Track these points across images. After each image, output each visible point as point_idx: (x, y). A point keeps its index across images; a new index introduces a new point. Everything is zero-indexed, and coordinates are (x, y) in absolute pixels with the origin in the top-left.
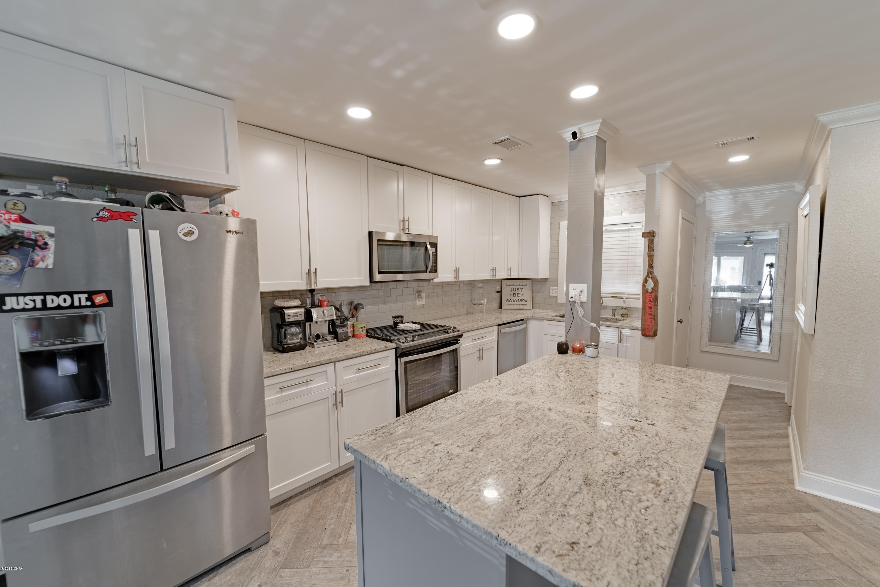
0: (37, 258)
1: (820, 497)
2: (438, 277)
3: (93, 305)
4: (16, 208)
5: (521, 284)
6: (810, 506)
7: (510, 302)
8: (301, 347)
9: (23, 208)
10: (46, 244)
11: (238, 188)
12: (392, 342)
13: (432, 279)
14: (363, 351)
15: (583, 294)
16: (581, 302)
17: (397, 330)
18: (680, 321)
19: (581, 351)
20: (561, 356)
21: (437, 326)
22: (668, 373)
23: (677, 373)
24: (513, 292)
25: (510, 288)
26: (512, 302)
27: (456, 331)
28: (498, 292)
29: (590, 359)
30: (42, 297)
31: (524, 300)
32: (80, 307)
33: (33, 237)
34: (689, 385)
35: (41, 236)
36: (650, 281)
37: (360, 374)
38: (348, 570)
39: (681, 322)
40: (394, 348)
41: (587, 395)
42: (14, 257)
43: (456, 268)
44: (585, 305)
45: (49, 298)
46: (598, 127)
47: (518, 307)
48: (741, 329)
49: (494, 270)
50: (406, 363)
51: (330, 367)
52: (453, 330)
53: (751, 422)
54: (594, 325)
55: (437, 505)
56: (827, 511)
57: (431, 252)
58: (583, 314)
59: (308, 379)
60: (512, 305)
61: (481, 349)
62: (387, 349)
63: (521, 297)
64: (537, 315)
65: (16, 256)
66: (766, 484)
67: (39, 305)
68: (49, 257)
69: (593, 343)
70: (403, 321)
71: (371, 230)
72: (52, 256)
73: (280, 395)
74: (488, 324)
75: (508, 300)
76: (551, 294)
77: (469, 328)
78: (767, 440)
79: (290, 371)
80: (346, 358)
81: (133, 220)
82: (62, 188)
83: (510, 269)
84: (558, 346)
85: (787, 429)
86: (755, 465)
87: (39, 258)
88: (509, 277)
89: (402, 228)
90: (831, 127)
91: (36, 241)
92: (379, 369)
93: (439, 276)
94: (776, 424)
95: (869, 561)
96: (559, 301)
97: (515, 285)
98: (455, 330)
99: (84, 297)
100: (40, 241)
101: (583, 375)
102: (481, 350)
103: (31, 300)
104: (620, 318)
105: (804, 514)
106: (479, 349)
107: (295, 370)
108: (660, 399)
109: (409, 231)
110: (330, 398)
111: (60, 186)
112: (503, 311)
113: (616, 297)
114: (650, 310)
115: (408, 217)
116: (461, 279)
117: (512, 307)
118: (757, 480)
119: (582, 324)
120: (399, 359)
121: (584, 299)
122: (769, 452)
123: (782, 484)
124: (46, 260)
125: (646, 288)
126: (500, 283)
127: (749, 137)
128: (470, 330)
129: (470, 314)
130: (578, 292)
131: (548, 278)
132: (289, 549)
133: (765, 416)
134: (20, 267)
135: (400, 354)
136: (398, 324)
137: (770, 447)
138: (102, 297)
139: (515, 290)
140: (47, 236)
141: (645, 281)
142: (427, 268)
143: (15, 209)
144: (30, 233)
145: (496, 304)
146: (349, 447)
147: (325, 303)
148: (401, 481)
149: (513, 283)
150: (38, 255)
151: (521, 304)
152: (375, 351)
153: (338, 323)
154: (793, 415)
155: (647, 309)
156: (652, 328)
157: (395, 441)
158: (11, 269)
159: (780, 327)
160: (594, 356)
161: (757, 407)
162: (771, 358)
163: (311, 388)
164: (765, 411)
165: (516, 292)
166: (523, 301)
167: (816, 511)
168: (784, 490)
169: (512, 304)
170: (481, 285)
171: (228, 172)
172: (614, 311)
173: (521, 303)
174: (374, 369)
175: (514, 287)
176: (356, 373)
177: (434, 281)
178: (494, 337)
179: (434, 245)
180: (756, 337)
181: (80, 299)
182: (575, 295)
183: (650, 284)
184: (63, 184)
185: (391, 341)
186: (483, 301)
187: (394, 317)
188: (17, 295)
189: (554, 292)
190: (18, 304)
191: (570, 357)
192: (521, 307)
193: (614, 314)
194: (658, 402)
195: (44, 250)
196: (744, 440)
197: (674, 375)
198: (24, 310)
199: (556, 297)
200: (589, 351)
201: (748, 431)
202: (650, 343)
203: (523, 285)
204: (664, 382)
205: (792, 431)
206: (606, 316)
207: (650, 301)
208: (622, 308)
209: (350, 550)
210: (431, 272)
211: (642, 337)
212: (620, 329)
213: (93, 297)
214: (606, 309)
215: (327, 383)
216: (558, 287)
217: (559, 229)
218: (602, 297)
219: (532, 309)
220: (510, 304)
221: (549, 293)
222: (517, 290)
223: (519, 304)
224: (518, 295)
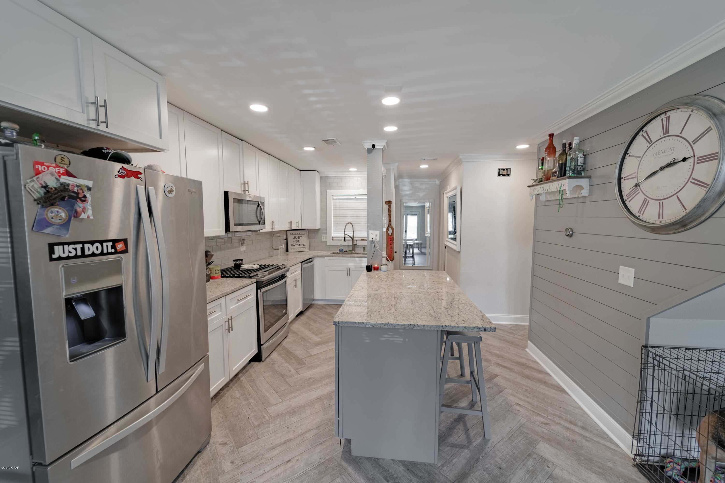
0: (79, 210)
3: (116, 252)
4: (63, 162)
9: (68, 163)
10: (85, 197)
11: (165, 151)
12: (252, 278)
13: (259, 230)
14: (240, 286)
15: (377, 236)
17: (242, 270)
18: (395, 252)
19: (377, 269)
20: (369, 272)
25: (293, 236)
28: (285, 240)
29: (386, 272)
30: (81, 246)
31: (304, 245)
32: (108, 254)
33: (76, 190)
35: (81, 189)
36: (390, 229)
37: (239, 304)
38: (287, 428)
40: (255, 283)
42: (62, 208)
43: (273, 221)
45: (86, 246)
46: (384, 143)
47: (300, 250)
49: (291, 223)
50: (266, 292)
51: (223, 300)
55: (409, 327)
57: (262, 209)
58: (378, 247)
59: (211, 311)
61: (295, 279)
62: (252, 283)
63: (301, 243)
64: (318, 255)
65: (64, 208)
67: (79, 253)
68: (88, 208)
69: (384, 264)
70: (243, 263)
71: (226, 190)
72: (90, 208)
75: (293, 245)
76: (322, 240)
77: (289, 265)
80: (231, 292)
81: (140, 178)
83: (298, 222)
87: (81, 209)
88: (297, 228)
89: (243, 189)
90: (463, 161)
91: (77, 193)
92: (248, 299)
93: (266, 227)
96: (328, 244)
97: (296, 234)
98: (284, 267)
99: (110, 244)
100: (81, 194)
102: (295, 281)
103: (73, 248)
109: (248, 192)
110: (225, 325)
111: (12, 133)
112: (289, 253)
113: (364, 240)
114: (391, 246)
115: (248, 182)
116: (276, 229)
117: (295, 250)
119: (377, 254)
120: (259, 290)
121: (378, 239)
124: (86, 211)
125: (388, 233)
126: (286, 233)
127: (434, 158)
129: (272, 257)
131: (319, 229)
132: (231, 438)
134: (68, 218)
135: (259, 286)
136: (241, 266)
138: (121, 244)
139: (296, 238)
140: (86, 190)
141: (388, 229)
142: (259, 221)
143: (62, 164)
144: (74, 186)
145: (285, 249)
149: (295, 233)
150: (79, 206)
151: (302, 248)
155: (389, 245)
156: (392, 256)
158: (61, 220)
163: (213, 318)
165: (298, 239)
169: (295, 248)
170: (279, 234)
171: (161, 137)
174: (245, 299)
175: (296, 236)
176: (237, 303)
177: (261, 231)
178: (300, 271)
179: (263, 204)
181: (107, 246)
183: (390, 231)
186: (281, 246)
187: (234, 261)
188: (63, 244)
189: (324, 238)
190: (64, 253)
192: (302, 250)
193: (364, 251)
195: (84, 203)
198: (68, 258)
199: (326, 241)
200: (383, 268)
202: (392, 263)
203: (302, 234)
207: (390, 240)
209: (279, 419)
210: (262, 224)
211: (386, 261)
213: (116, 244)
214: (358, 247)
215: (221, 313)
216: (327, 234)
217: (327, 195)
218: (357, 240)
219: (310, 250)
220: (293, 248)
221: (321, 239)
222: (298, 238)
223: (300, 248)
224: (299, 241)
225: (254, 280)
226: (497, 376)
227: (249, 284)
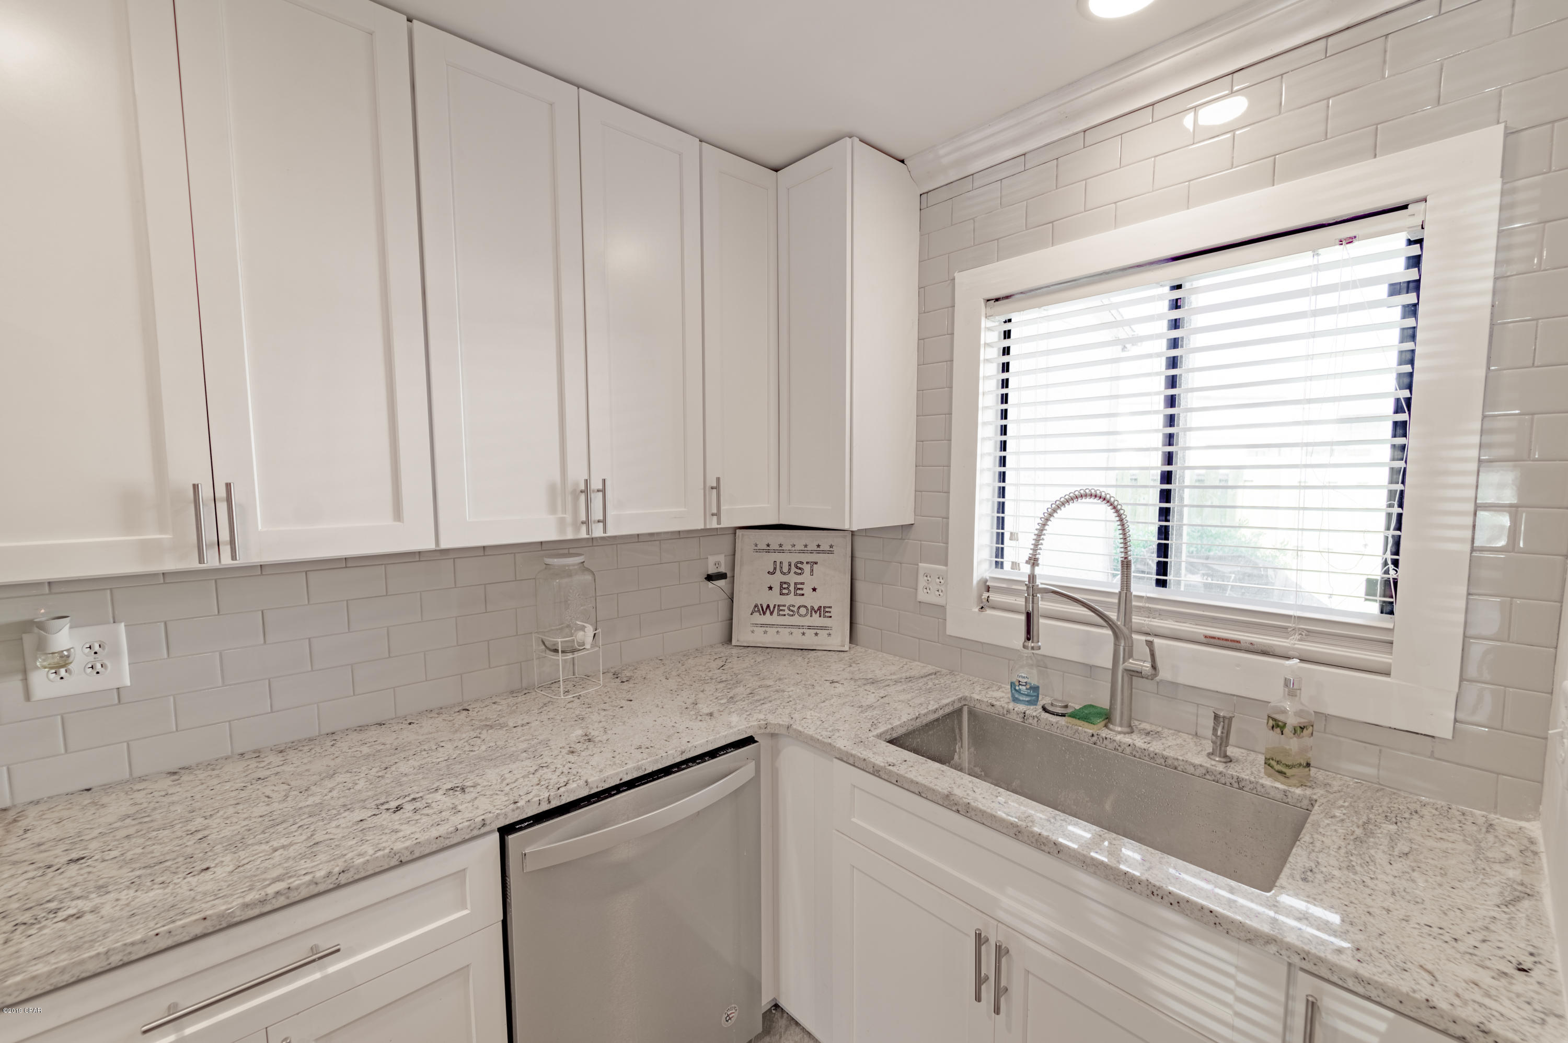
5: (810, 548)
7: (767, 619)
24: (779, 577)
25: (768, 561)
26: (775, 619)
28: (715, 577)
31: (822, 611)
47: (797, 639)
60: (772, 630)
63: (809, 599)
75: (763, 610)
76: (922, 596)
83: (717, 488)
96: (952, 629)
97: (787, 547)
112: (736, 654)
113: (1233, 645)
117: (771, 638)
126: (730, 537)
131: (912, 526)
139: (785, 569)
149: (781, 540)
151: (810, 627)
165: (792, 579)
166: (816, 616)
169: (770, 626)
172: (1223, 725)
173: (807, 621)
175: (785, 558)
186: (581, 635)
189: (933, 586)
192: (809, 640)
199: (943, 608)
203: (819, 550)
216: (946, 565)
219: (853, 647)
220: (762, 625)
221: (916, 589)
222: (793, 569)
223: (798, 627)
224: (796, 589)
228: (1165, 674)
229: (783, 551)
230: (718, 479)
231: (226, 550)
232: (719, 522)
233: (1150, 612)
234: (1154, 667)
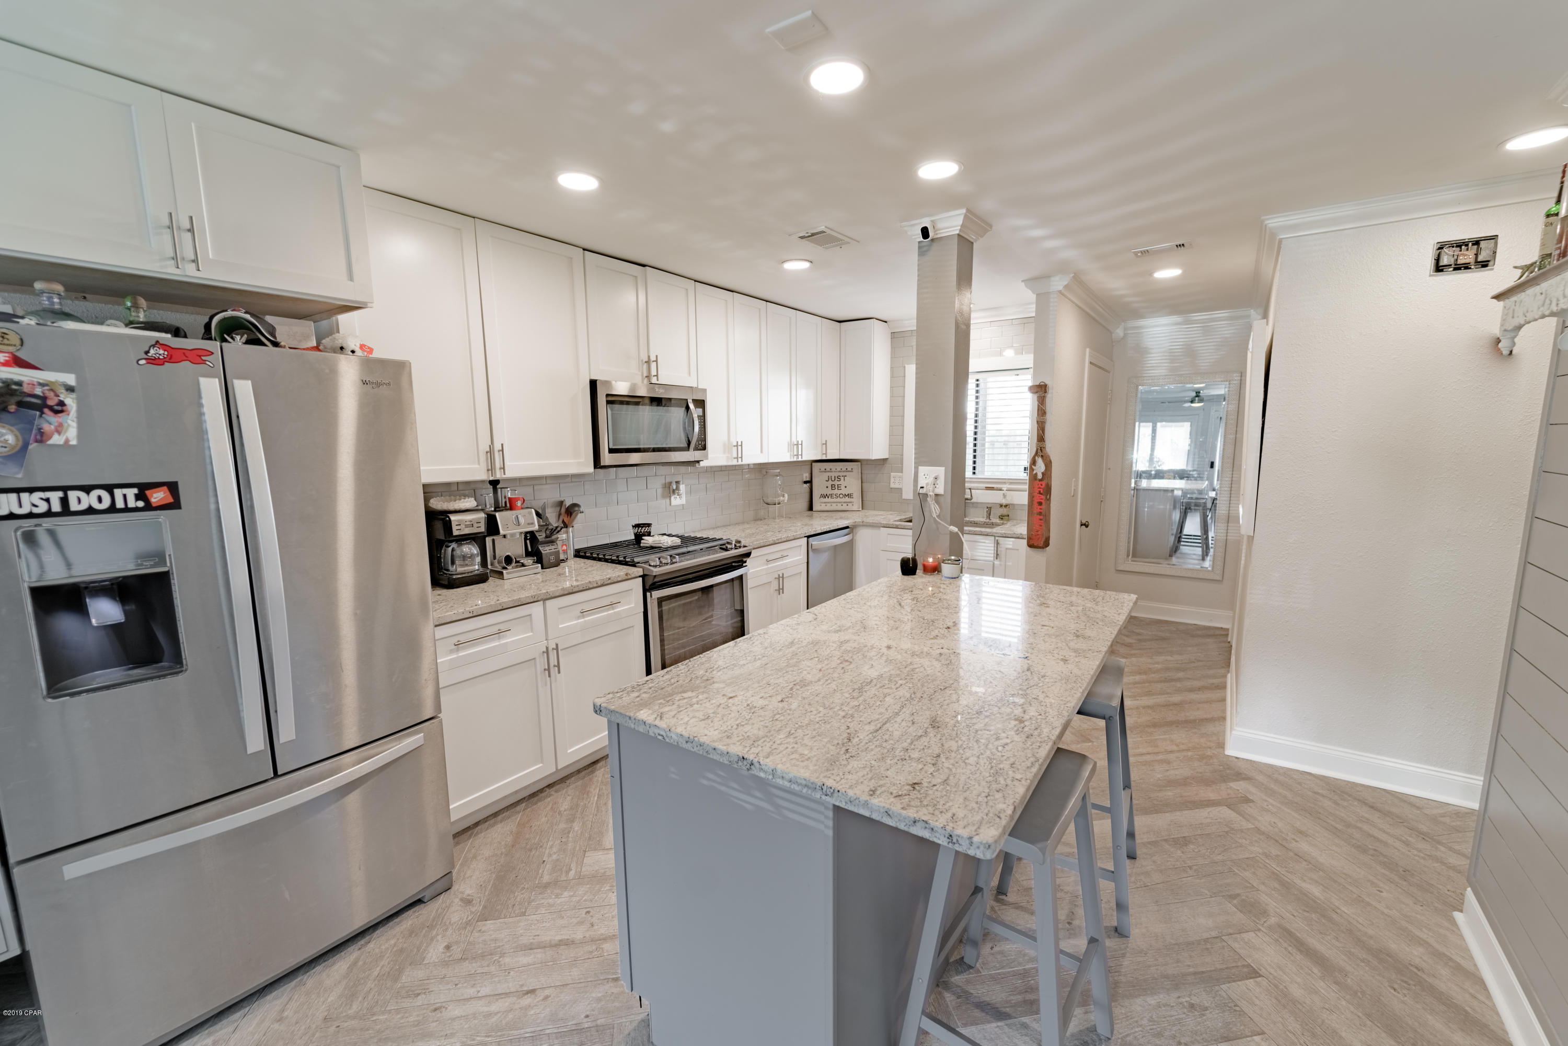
0: (46, 427)
1: (1254, 762)
2: (707, 458)
3: (149, 507)
4: (6, 341)
5: (844, 469)
6: (1241, 774)
7: (826, 500)
8: (481, 579)
9: (18, 342)
10: (62, 403)
11: (369, 305)
12: (636, 566)
13: (698, 462)
14: (590, 582)
15: (938, 482)
16: (936, 495)
17: (641, 547)
18: (1085, 525)
19: (935, 569)
20: (906, 577)
21: (707, 540)
22: (1055, 595)
23: (1067, 595)
24: (830, 482)
25: (825, 476)
26: (830, 500)
27: (740, 547)
28: (806, 482)
29: (948, 581)
30: (60, 494)
31: (849, 496)
32: (127, 510)
33: (38, 391)
34: (1080, 608)
35: (52, 390)
36: (1040, 461)
37: (586, 619)
39: (1087, 526)
40: (640, 576)
41: (942, 627)
42: (7, 426)
43: (737, 442)
44: (941, 499)
45: (73, 495)
46: (960, 221)
47: (839, 507)
48: (1180, 537)
49: (799, 445)
50: (661, 601)
51: (536, 609)
52: (735, 546)
53: (1178, 670)
54: (955, 529)
55: (740, 763)
56: (1260, 778)
57: (695, 416)
58: (938, 512)
59: (501, 628)
60: (829, 505)
61: (781, 576)
62: (630, 577)
63: (844, 491)
64: (870, 520)
65: (12, 425)
66: (1188, 750)
67: (56, 507)
68: (69, 425)
69: (953, 558)
70: (650, 532)
71: (594, 378)
72: (74, 424)
73: (455, 656)
74: (791, 534)
75: (824, 496)
76: (892, 485)
77: (761, 543)
78: (1197, 694)
79: (471, 615)
80: (562, 593)
81: (208, 363)
82: (53, 303)
83: (826, 444)
84: (901, 563)
85: (1225, 676)
86: (1177, 726)
87: (53, 427)
88: (824, 458)
89: (645, 374)
90: (1282, 237)
91: (44, 398)
92: (615, 610)
93: (710, 456)
94: (1211, 672)
95: (1301, 832)
96: (905, 496)
97: (833, 470)
98: (738, 545)
99: (131, 493)
100: (51, 399)
101: (936, 602)
102: (780, 578)
103: (42, 499)
104: (998, 521)
105: (1232, 784)
106: (777, 576)
107: (479, 613)
108: (1040, 627)
109: (658, 380)
110: (538, 661)
111: (50, 299)
112: (815, 514)
113: (992, 489)
114: (1040, 507)
115: (657, 356)
116: (745, 461)
117: (828, 508)
118: (1177, 745)
119: (938, 529)
120: (648, 594)
121: (940, 490)
122: (1198, 709)
123: (1209, 750)
124: (63, 431)
125: (1034, 472)
126: (808, 467)
127: (1178, 243)
128: (762, 545)
129: (761, 520)
130: (931, 480)
131: (886, 459)
132: (487, 894)
133: (1199, 661)
134: (20, 443)
135: (650, 585)
136: (643, 538)
137: (1199, 703)
138: (162, 493)
139: (833, 479)
140: (63, 391)
141: (1033, 462)
142: (689, 443)
143: (4, 344)
144: (34, 385)
145: (804, 504)
146: (602, 709)
147: (519, 503)
148: (687, 742)
149: (831, 467)
150: (49, 421)
151: (844, 502)
152: (609, 582)
153: (541, 537)
154: (1234, 657)
155: (1036, 505)
156: (1043, 535)
157: (670, 696)
158: (5, 447)
159: (1225, 531)
160: (954, 577)
161: (1190, 649)
162: (1211, 577)
163: (507, 643)
164: (1199, 654)
165: (836, 483)
166: (847, 498)
167: (1248, 779)
168: (1211, 757)
169: (828, 502)
170: (778, 471)
171: (351, 278)
172: (989, 509)
173: (843, 500)
174: (608, 610)
175: (833, 475)
176: (579, 618)
177: (702, 463)
178: (801, 556)
179: (701, 404)
180: (1200, 549)
181: (125, 496)
182: (927, 484)
183: (1040, 467)
184: (55, 296)
185: (634, 565)
186: (782, 498)
187: (634, 526)
188: (18, 491)
189: (895, 481)
190: (21, 506)
191: (920, 578)
192: (844, 507)
193: (989, 515)
194: (1036, 631)
195: (60, 415)
196: (1166, 696)
197: (1063, 598)
198: (30, 515)
199: (901, 489)
200: (947, 569)
201: (1173, 683)
202: (1040, 557)
203: (847, 470)
204: (1048, 607)
205: (1230, 679)
206: (976, 519)
207: (1040, 493)
208: (1001, 506)
210: (696, 449)
211: (1029, 549)
212: (997, 538)
213: (148, 493)
214: (977, 507)
215: (531, 634)
216: (902, 472)
217: (905, 376)
218: (970, 489)
219: (862, 509)
220: (825, 503)
221: (890, 483)
222: (837, 479)
223: (840, 502)
224: (838, 487)
225: (638, 571)
226: (1254, 974)
227: (619, 579)
228: (974, 500)
229: (832, 472)
230: (826, 441)
231: (740, 460)
232: (826, 457)
233: (971, 482)
234: (971, 496)
